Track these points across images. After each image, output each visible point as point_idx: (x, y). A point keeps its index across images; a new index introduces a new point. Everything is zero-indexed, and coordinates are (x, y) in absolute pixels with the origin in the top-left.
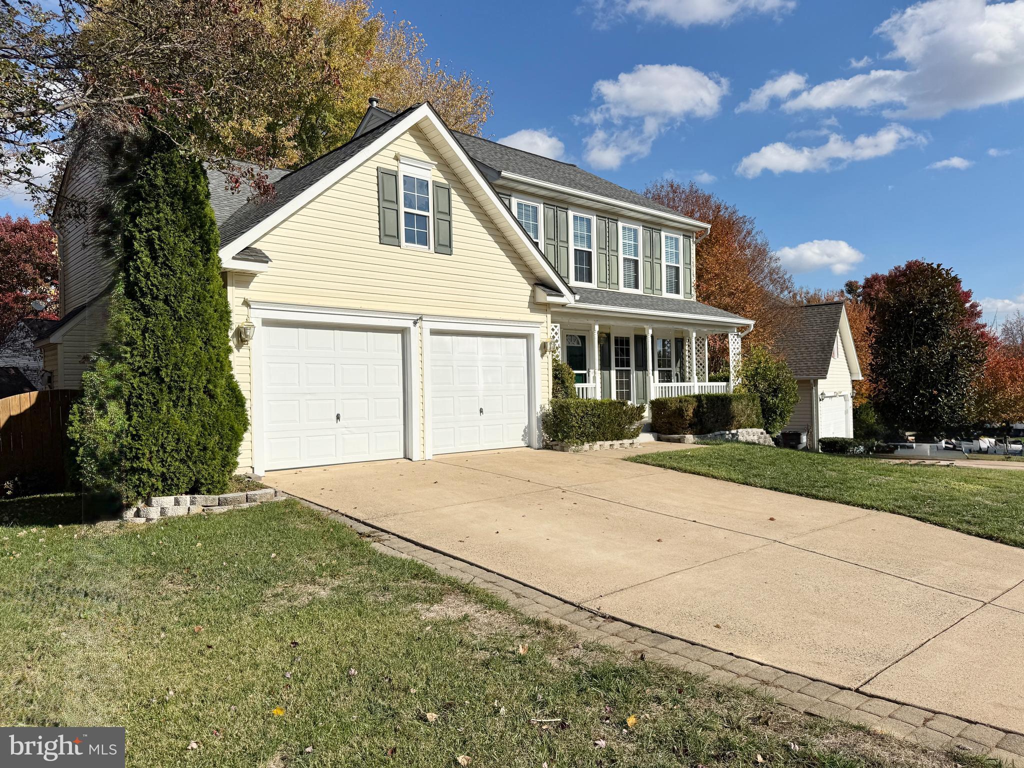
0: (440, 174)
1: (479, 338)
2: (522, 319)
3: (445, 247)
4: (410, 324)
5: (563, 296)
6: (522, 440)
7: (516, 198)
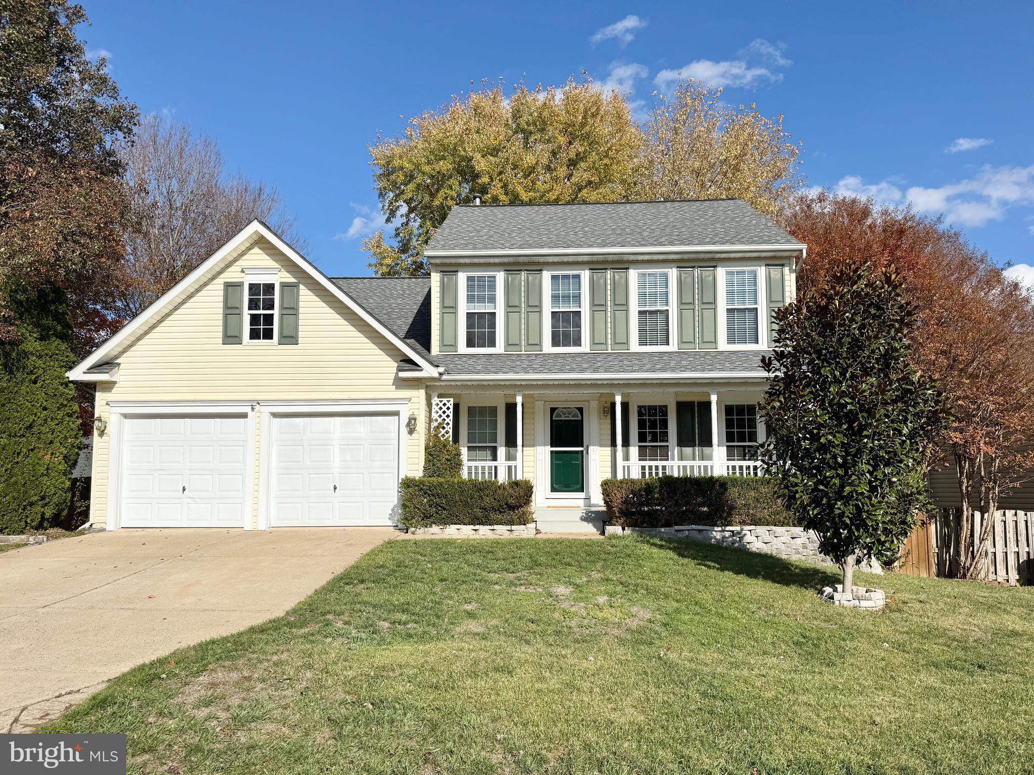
0: (288, 275)
1: (337, 419)
2: (377, 397)
3: (290, 338)
4: (247, 409)
5: (422, 370)
6: (389, 519)
7: (464, 272)
